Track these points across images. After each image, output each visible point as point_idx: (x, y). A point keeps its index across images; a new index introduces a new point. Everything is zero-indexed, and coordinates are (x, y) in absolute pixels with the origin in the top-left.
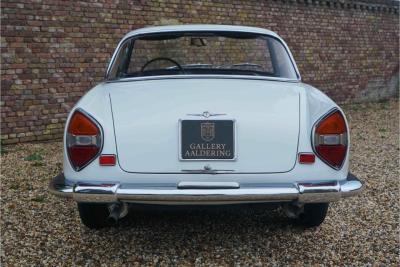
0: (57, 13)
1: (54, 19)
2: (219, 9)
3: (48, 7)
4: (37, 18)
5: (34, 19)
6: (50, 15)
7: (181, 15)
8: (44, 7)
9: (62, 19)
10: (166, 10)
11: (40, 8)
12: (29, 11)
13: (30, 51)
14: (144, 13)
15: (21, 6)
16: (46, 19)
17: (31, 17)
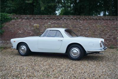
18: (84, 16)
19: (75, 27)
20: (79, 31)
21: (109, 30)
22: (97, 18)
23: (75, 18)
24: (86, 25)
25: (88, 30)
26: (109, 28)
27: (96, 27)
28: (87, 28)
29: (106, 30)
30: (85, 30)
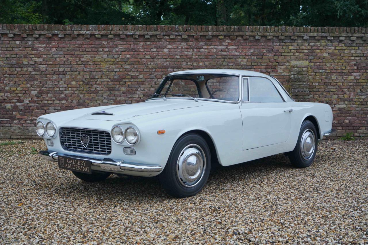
0: (203, 60)
1: (201, 64)
2: (353, 52)
3: (197, 57)
4: (189, 64)
5: (187, 64)
6: (198, 62)
7: (311, 57)
8: (194, 57)
9: (207, 63)
10: (297, 54)
11: (191, 58)
12: (183, 60)
13: (183, 84)
14: (276, 57)
15: (178, 57)
16: (195, 64)
17: (185, 63)
18: (46, 26)
19: (20, 65)
20: (33, 78)
21: (141, 77)
22: (97, 32)
23: (16, 31)
24: (59, 57)
25: (68, 77)
26: (141, 68)
27: (95, 63)
28: (61, 70)
29: (133, 77)
30: (55, 77)
